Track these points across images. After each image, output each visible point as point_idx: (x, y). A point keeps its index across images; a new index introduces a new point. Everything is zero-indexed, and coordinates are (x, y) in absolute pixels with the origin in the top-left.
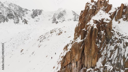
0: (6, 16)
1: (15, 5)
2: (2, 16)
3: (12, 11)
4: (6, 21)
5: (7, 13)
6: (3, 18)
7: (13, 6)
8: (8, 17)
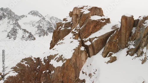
0: (46, 29)
1: (56, 18)
2: (42, 29)
3: (52, 25)
4: (46, 35)
5: (47, 27)
6: (44, 32)
7: (54, 20)
8: (48, 31)
